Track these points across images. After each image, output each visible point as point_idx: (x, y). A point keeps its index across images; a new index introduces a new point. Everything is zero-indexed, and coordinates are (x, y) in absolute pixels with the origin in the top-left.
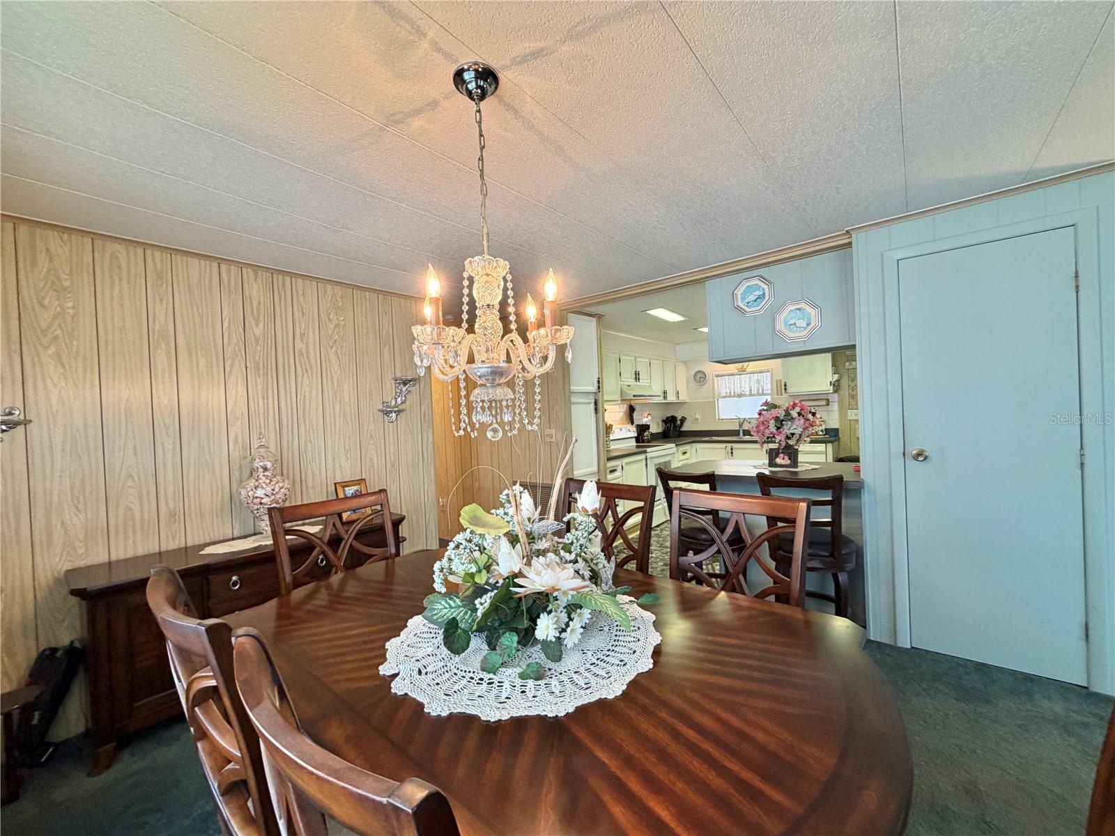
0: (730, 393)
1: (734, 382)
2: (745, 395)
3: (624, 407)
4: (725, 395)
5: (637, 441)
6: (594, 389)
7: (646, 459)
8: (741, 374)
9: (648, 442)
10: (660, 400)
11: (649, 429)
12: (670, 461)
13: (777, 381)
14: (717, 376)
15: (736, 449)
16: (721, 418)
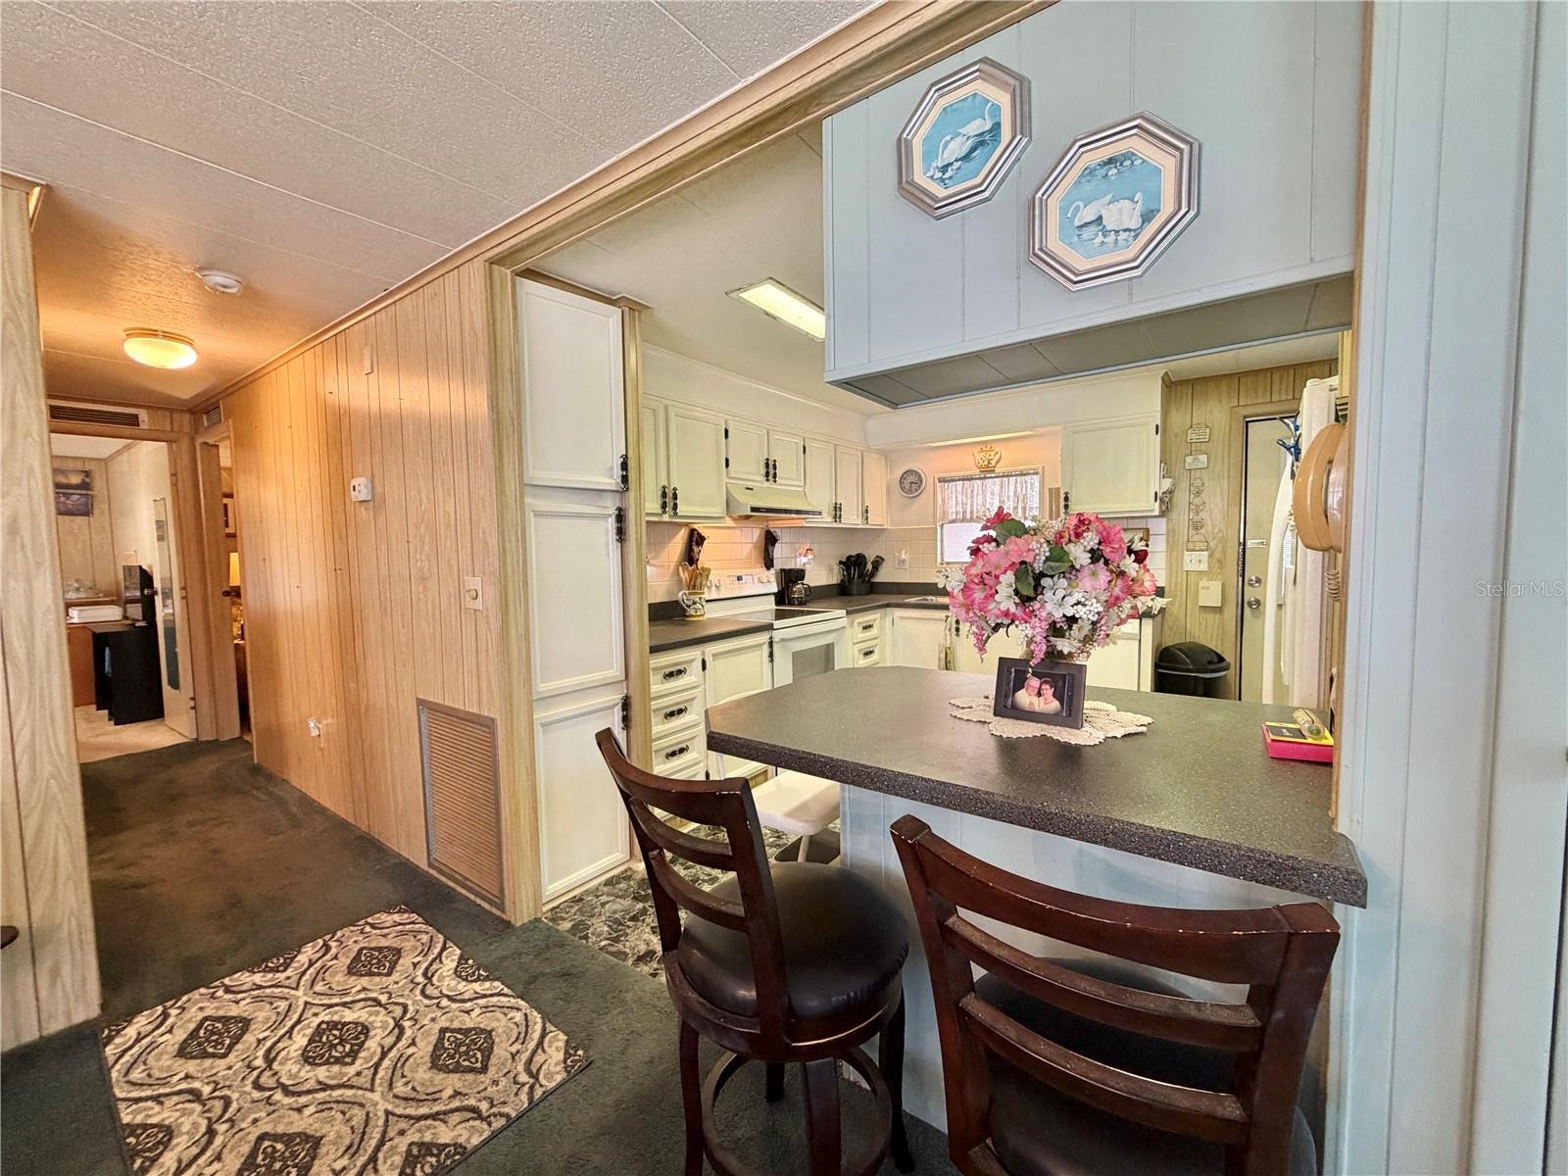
0: (965, 512)
1: (972, 491)
3: (755, 534)
4: (954, 517)
5: (778, 603)
6: (612, 482)
7: (771, 644)
8: (985, 478)
9: (801, 603)
10: (826, 520)
11: (803, 579)
12: (833, 644)
13: (1050, 489)
14: (942, 480)
16: (946, 560)
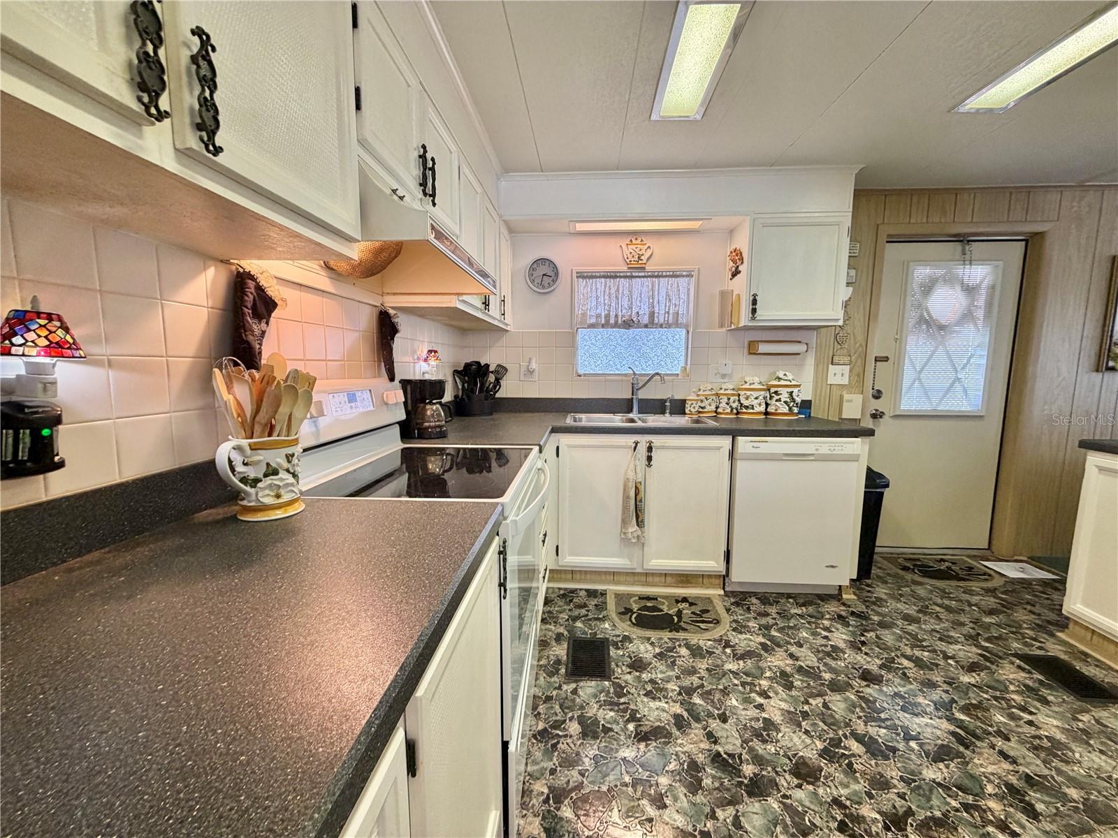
0: (607, 316)
2: (639, 325)
3: (363, 315)
4: (593, 321)
5: (406, 435)
8: (632, 277)
9: (442, 436)
11: (441, 396)
14: (581, 276)
15: (658, 448)
